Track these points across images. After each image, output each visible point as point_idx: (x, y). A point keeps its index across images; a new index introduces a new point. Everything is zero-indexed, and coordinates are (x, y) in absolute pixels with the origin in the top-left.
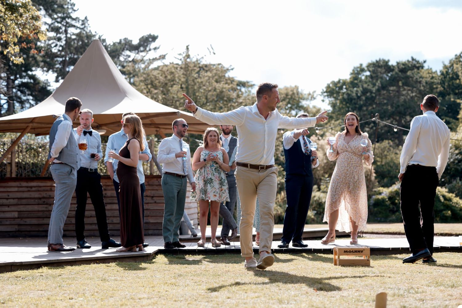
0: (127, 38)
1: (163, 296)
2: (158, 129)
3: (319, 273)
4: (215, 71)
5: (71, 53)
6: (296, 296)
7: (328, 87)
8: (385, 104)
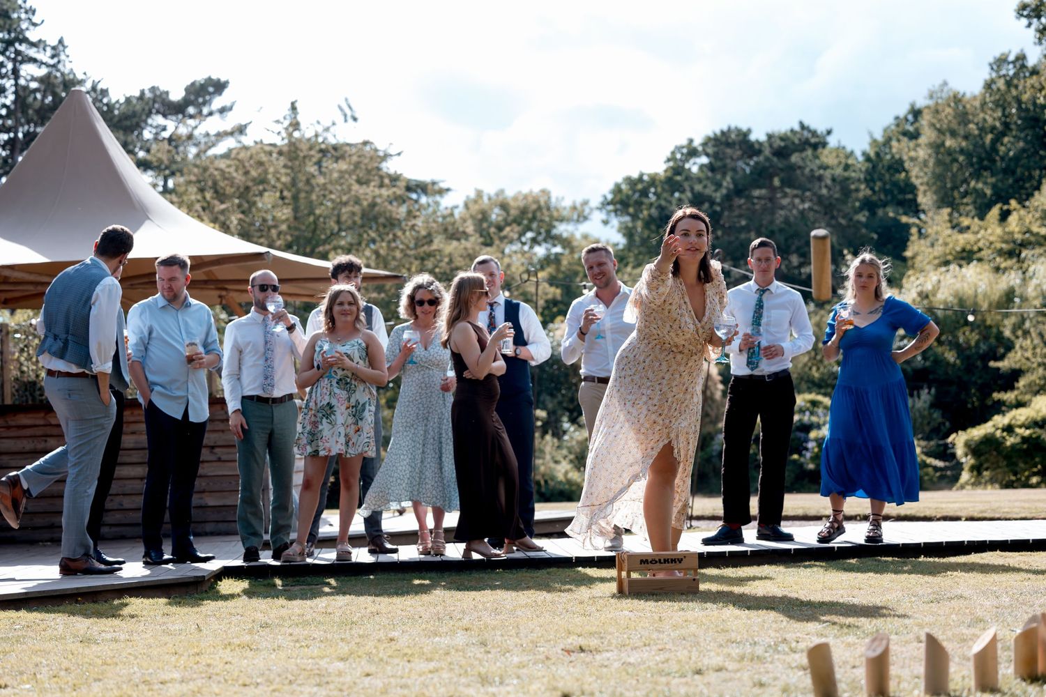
0: (158, 88)
1: (217, 674)
2: (224, 293)
3: (582, 612)
4: (355, 159)
5: (28, 123)
6: (521, 666)
7: (617, 190)
8: (743, 228)
